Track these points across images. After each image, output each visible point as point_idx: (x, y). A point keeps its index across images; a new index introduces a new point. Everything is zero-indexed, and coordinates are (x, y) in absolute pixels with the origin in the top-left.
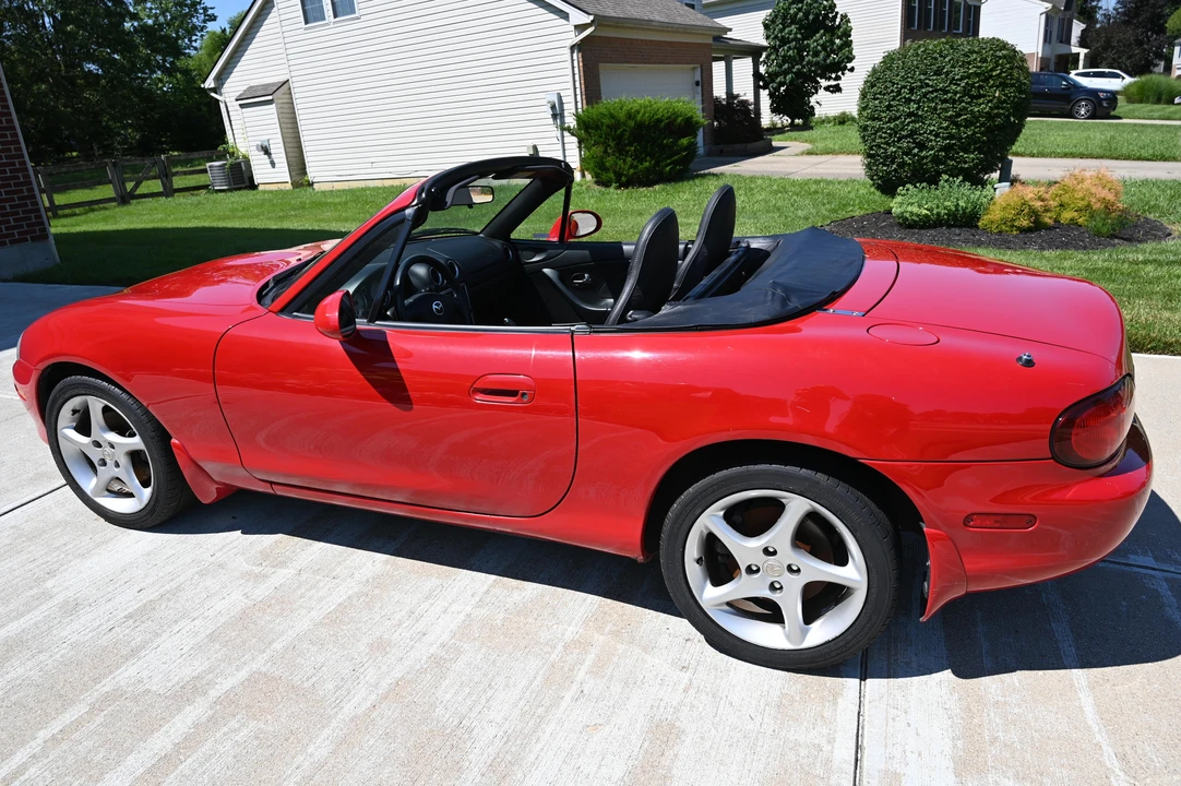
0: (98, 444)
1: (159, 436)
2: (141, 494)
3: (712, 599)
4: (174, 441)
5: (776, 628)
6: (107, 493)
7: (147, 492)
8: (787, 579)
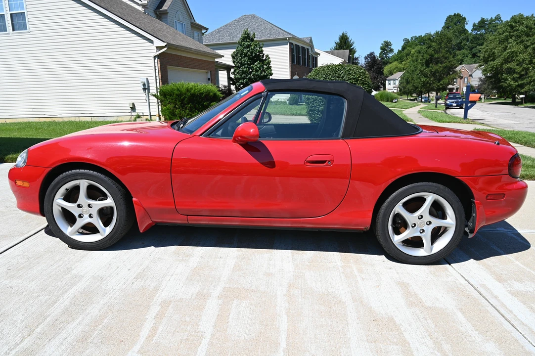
0: (79, 206)
1: (126, 198)
2: (105, 231)
3: (398, 240)
4: (134, 199)
5: (421, 250)
6: (78, 233)
7: (109, 229)
8: (425, 227)
